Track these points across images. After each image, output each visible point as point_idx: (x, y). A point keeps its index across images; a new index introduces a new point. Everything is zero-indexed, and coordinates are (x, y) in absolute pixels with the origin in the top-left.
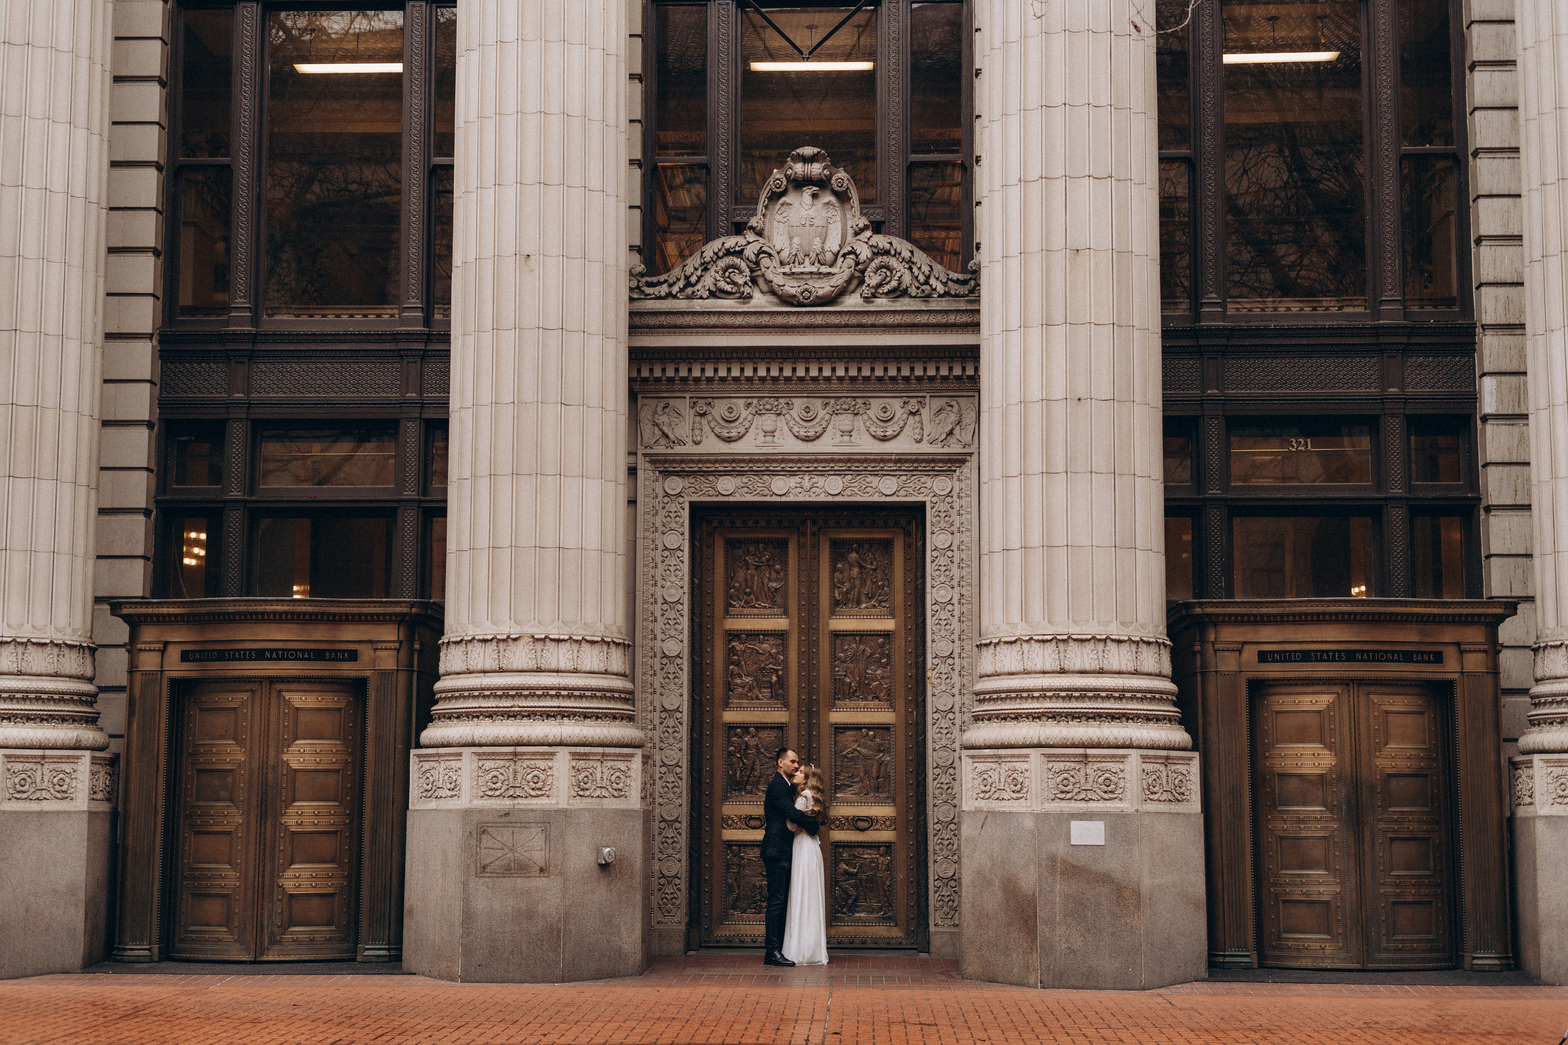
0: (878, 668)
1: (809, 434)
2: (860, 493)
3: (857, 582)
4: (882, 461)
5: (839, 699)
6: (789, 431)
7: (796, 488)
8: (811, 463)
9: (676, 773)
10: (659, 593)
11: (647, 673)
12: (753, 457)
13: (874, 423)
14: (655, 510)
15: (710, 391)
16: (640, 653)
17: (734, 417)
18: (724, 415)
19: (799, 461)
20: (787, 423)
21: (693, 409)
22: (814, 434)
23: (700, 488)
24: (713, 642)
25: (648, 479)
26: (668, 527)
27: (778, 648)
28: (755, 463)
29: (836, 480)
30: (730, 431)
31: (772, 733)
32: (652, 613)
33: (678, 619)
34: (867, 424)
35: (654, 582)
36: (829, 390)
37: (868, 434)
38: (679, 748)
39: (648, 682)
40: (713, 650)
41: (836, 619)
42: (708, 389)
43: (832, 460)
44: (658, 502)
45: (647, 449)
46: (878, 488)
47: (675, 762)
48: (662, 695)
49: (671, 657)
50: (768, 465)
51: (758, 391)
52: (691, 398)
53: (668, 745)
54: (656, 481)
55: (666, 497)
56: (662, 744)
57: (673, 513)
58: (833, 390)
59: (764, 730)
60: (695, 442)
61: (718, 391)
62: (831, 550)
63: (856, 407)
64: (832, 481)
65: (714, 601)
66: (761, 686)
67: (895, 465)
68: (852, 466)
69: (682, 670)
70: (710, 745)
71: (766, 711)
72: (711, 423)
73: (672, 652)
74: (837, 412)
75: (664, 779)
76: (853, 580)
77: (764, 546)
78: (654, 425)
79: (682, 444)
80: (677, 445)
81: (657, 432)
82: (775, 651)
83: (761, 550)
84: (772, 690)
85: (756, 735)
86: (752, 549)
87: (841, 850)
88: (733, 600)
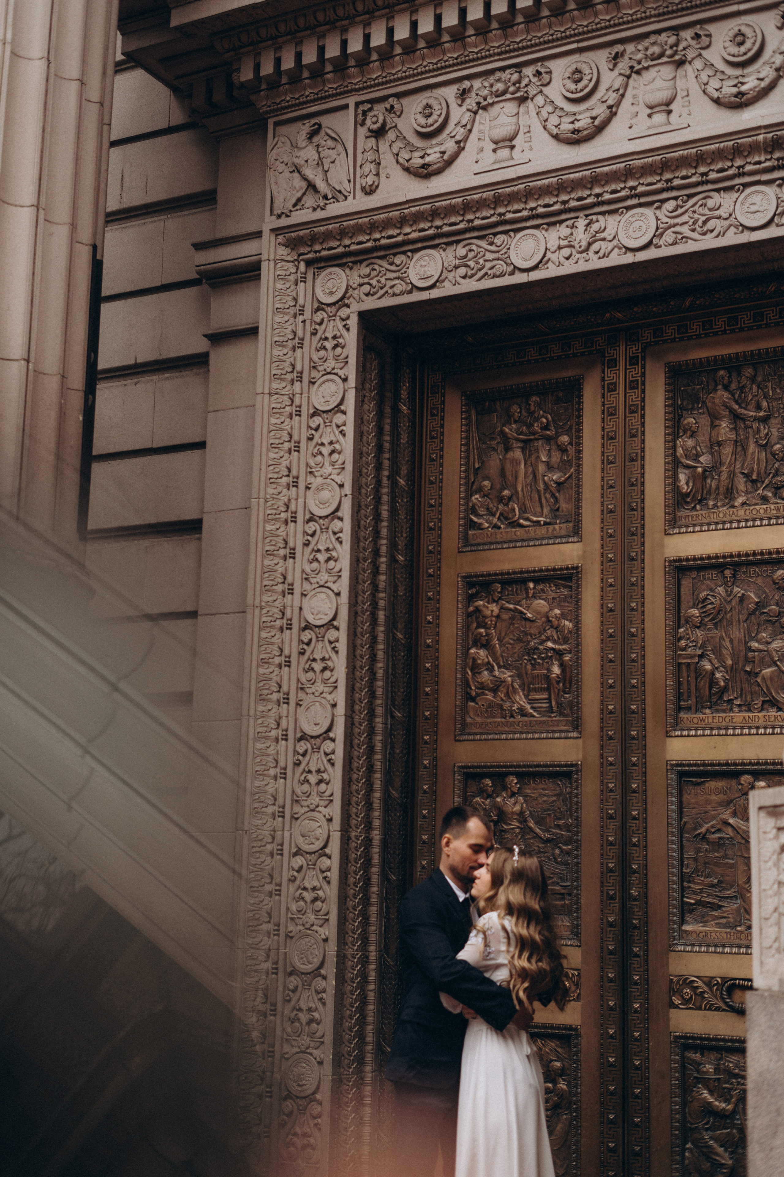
0: (774, 636)
1: (578, 125)
2: (695, 235)
3: (727, 450)
4: (737, 151)
5: (689, 709)
6: (542, 129)
7: (560, 248)
8: (587, 188)
9: (321, 870)
10: (301, 500)
11: (270, 660)
12: (468, 198)
13: (718, 73)
14: (297, 338)
15: (391, 81)
16: (257, 620)
17: (436, 125)
18: (418, 125)
19: (561, 188)
20: (537, 114)
21: (363, 124)
22: (593, 123)
23: (379, 281)
24: (438, 601)
25: (282, 279)
26: (321, 368)
27: (562, 604)
28: (478, 210)
29: (642, 214)
30: (428, 155)
31: (550, 786)
32: (284, 540)
33: (334, 549)
34: (704, 77)
35: (291, 479)
36: (620, 24)
37: (706, 98)
38: (327, 816)
39: (271, 679)
40: (438, 618)
41: (680, 533)
42: (385, 77)
43: (629, 173)
44: (304, 322)
45: (279, 220)
46: (733, 216)
47: (318, 845)
48: (301, 705)
49: (319, 627)
50: (502, 210)
51: (478, 59)
52: (357, 104)
53: (307, 809)
54: (301, 281)
55: (318, 309)
56: (297, 808)
57: (330, 340)
58: (628, 22)
59: (534, 781)
60: (364, 187)
61: (402, 79)
62: (671, 387)
63: (681, 47)
64: (634, 219)
65: (440, 520)
66: (529, 687)
67: (769, 157)
68: (674, 177)
69: (337, 652)
70: (428, 813)
71: (537, 739)
72: (394, 145)
73: (319, 616)
74: (640, 66)
75: (297, 882)
76: (719, 446)
77: (538, 399)
78: (294, 171)
79: (341, 197)
80: (332, 200)
81: (299, 184)
82: (557, 611)
83: (533, 408)
84: (550, 695)
85: (520, 792)
86: (515, 409)
87: (697, 1056)
88: (477, 515)
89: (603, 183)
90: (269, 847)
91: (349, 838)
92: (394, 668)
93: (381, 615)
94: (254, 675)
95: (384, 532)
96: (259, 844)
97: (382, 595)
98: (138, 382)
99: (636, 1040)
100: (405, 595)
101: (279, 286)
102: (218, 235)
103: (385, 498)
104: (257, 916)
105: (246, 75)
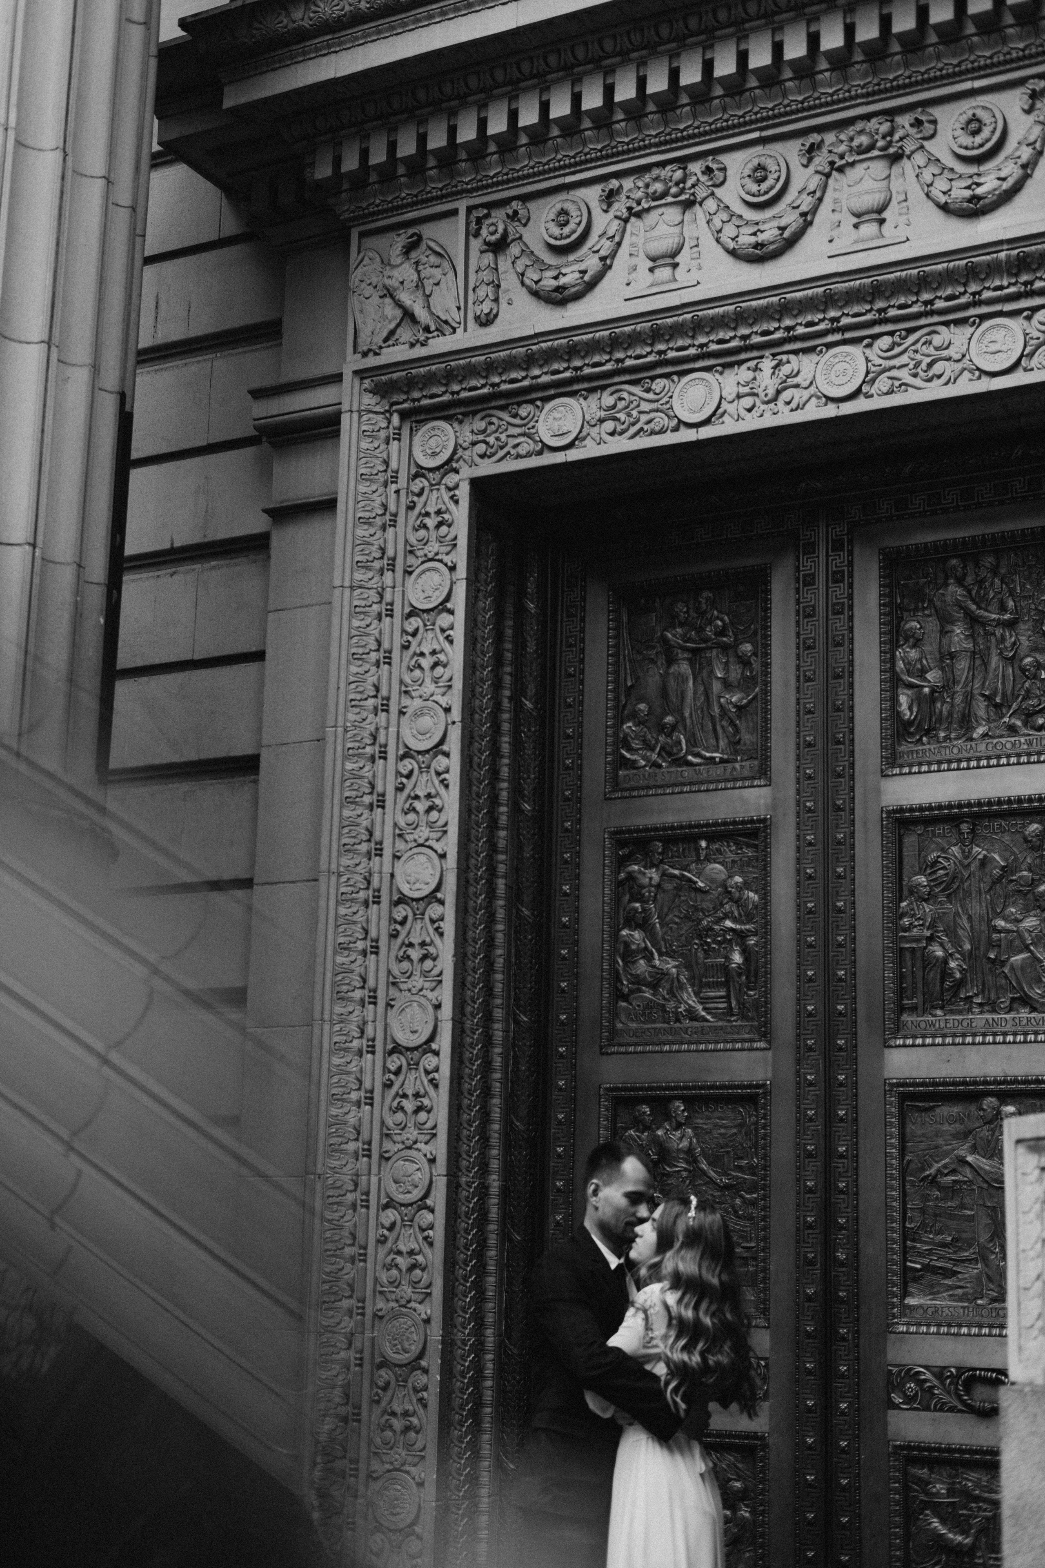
0: (1026, 911)
1: (761, 238)
2: (917, 382)
3: (962, 665)
4: (972, 273)
6: (715, 243)
7: (739, 396)
8: (774, 319)
9: (420, 1227)
10: (393, 730)
11: (351, 945)
12: (616, 330)
13: (946, 171)
14: (388, 514)
15: (514, 180)
16: (333, 891)
17: (574, 237)
18: (550, 236)
19: (740, 318)
20: (708, 222)
21: (477, 235)
22: (781, 234)
23: (497, 439)
24: (578, 866)
25: (369, 436)
26: (420, 553)
27: (746, 869)
28: (630, 346)
29: (848, 354)
30: (564, 275)
31: (729, 1113)
32: (370, 783)
33: (438, 794)
34: (927, 177)
35: (379, 701)
36: (815, 107)
37: (931, 204)
38: (429, 1156)
39: (352, 971)
40: (578, 888)
41: (901, 774)
42: (507, 174)
43: (829, 300)
44: (397, 492)
45: (365, 360)
46: (967, 357)
47: (416, 1194)
48: (392, 1006)
49: (417, 900)
50: (662, 347)
51: (629, 151)
52: (470, 210)
53: (401, 1146)
54: (394, 439)
55: (416, 476)
56: (388, 1145)
57: (433, 515)
58: (827, 104)
59: (707, 1107)
60: (479, 317)
61: (528, 176)
62: (888, 581)
63: (896, 137)
64: (837, 360)
65: (580, 756)
66: (701, 981)
67: (1013, 281)
68: (890, 306)
69: (441, 935)
70: (564, 1151)
71: (711, 1051)
72: (518, 262)
73: (418, 886)
74: (843, 162)
75: (389, 1244)
76: (952, 659)
77: (711, 595)
78: (385, 295)
79: (447, 329)
80: (435, 334)
81: (392, 312)
82: (738, 879)
83: (704, 606)
84: (728, 992)
85: (688, 1122)
86: (681, 608)
87: (923, 1473)
88: (630, 750)
89: (795, 312)
90: (350, 1197)
91: (458, 1185)
92: (518, 956)
93: (501, 883)
94: (329, 965)
95: (505, 772)
96: (337, 1192)
97: (502, 857)
98: (175, 573)
99: (843, 1450)
100: (533, 856)
101: (364, 445)
102: (283, 380)
103: (506, 727)
104: (335, 1289)
105: (323, 171)
